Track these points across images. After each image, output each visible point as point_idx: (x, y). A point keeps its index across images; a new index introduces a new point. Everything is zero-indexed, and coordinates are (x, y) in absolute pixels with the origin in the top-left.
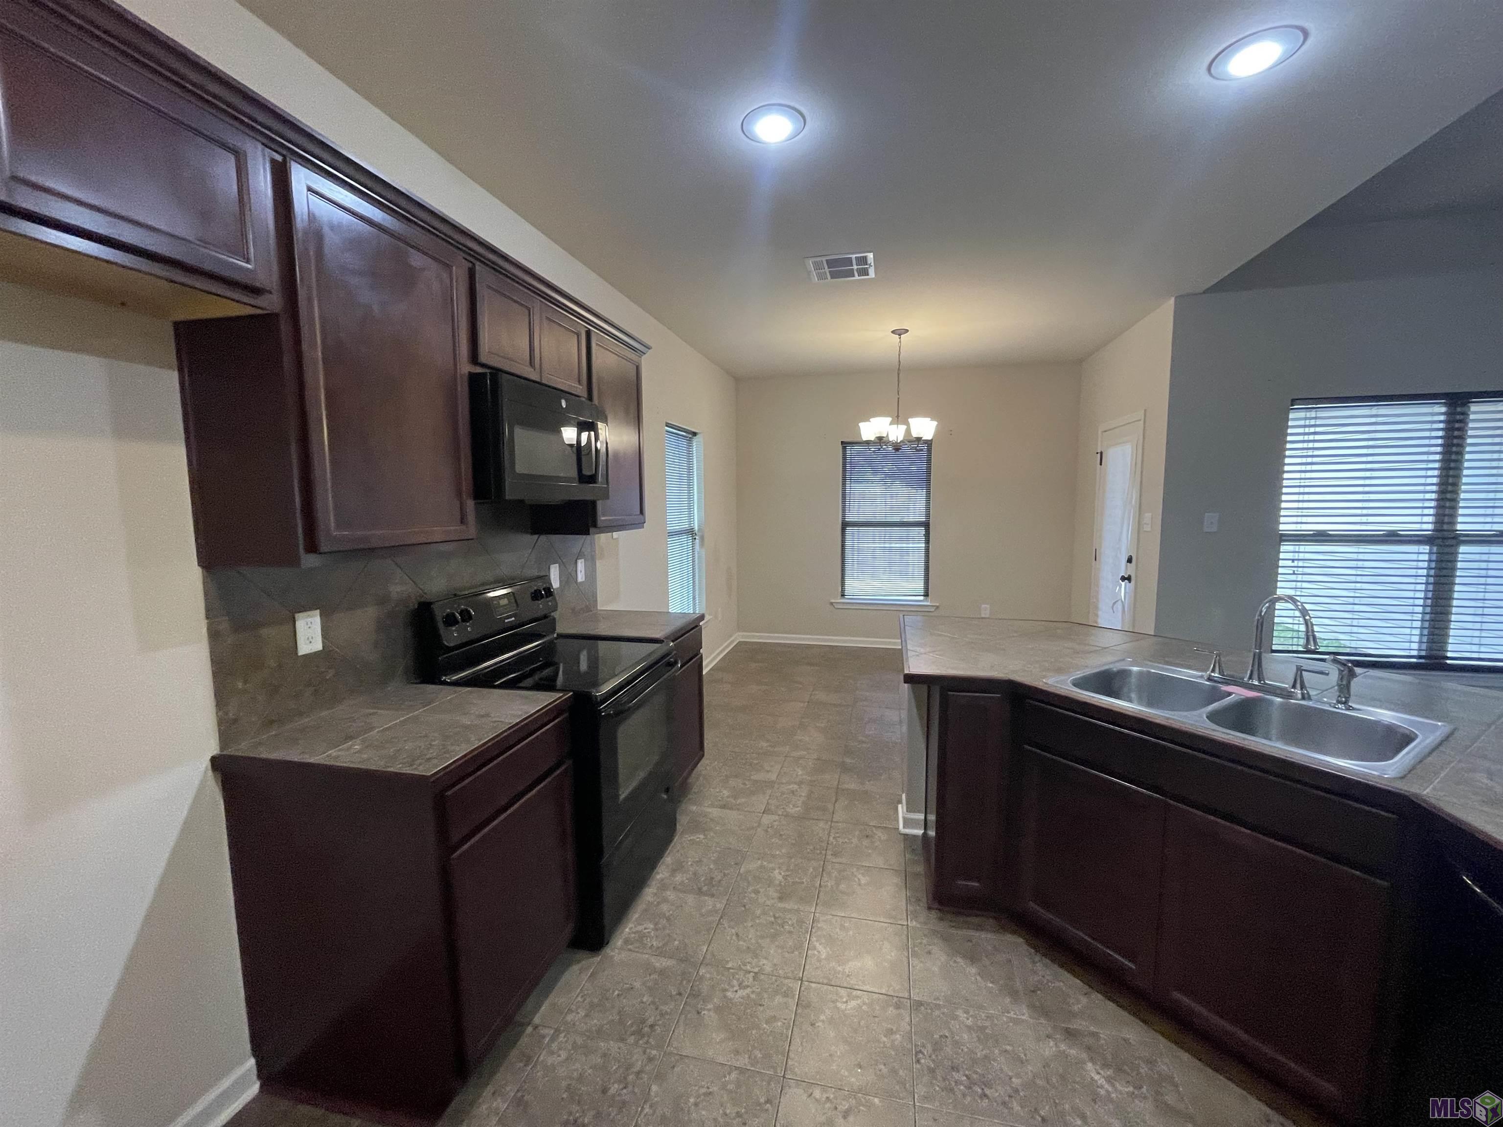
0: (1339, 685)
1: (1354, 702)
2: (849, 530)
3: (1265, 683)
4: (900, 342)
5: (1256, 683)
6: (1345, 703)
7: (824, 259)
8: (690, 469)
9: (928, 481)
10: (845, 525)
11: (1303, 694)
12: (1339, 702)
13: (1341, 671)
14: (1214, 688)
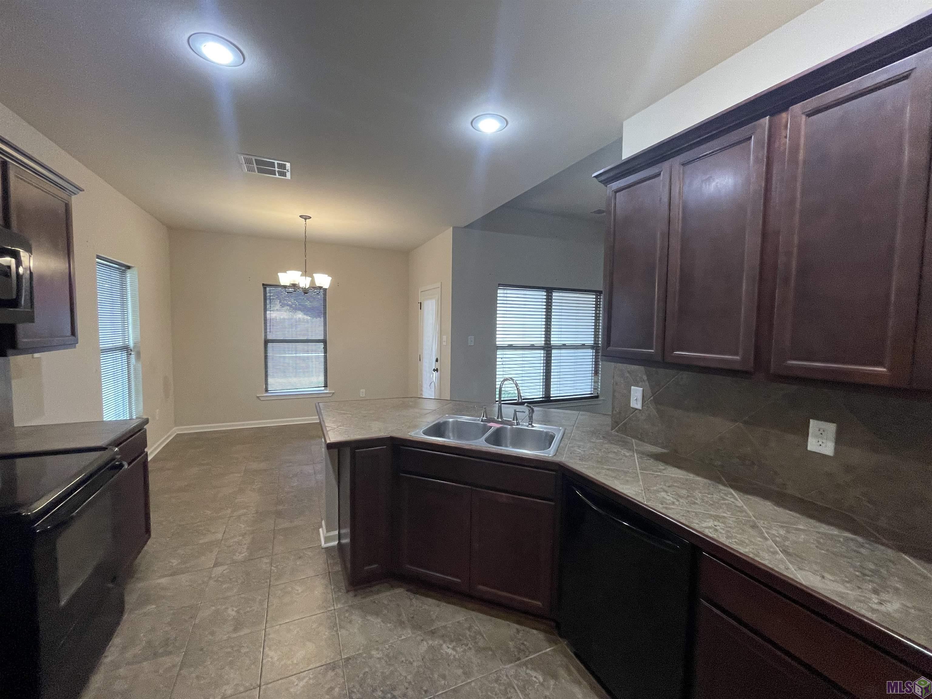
0: (529, 416)
1: (535, 423)
2: (270, 345)
3: (503, 420)
4: (306, 224)
5: (500, 420)
6: (531, 424)
7: (253, 158)
8: (123, 296)
9: (325, 314)
10: (266, 342)
11: (517, 422)
12: (529, 424)
13: (529, 410)
14: (485, 425)
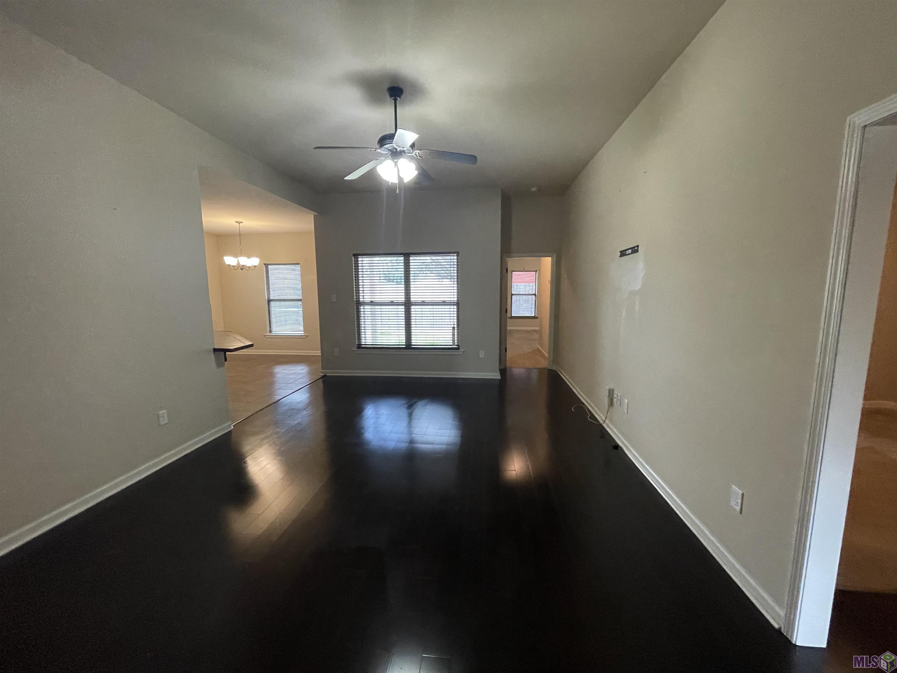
4: (240, 226)
10: (269, 301)
